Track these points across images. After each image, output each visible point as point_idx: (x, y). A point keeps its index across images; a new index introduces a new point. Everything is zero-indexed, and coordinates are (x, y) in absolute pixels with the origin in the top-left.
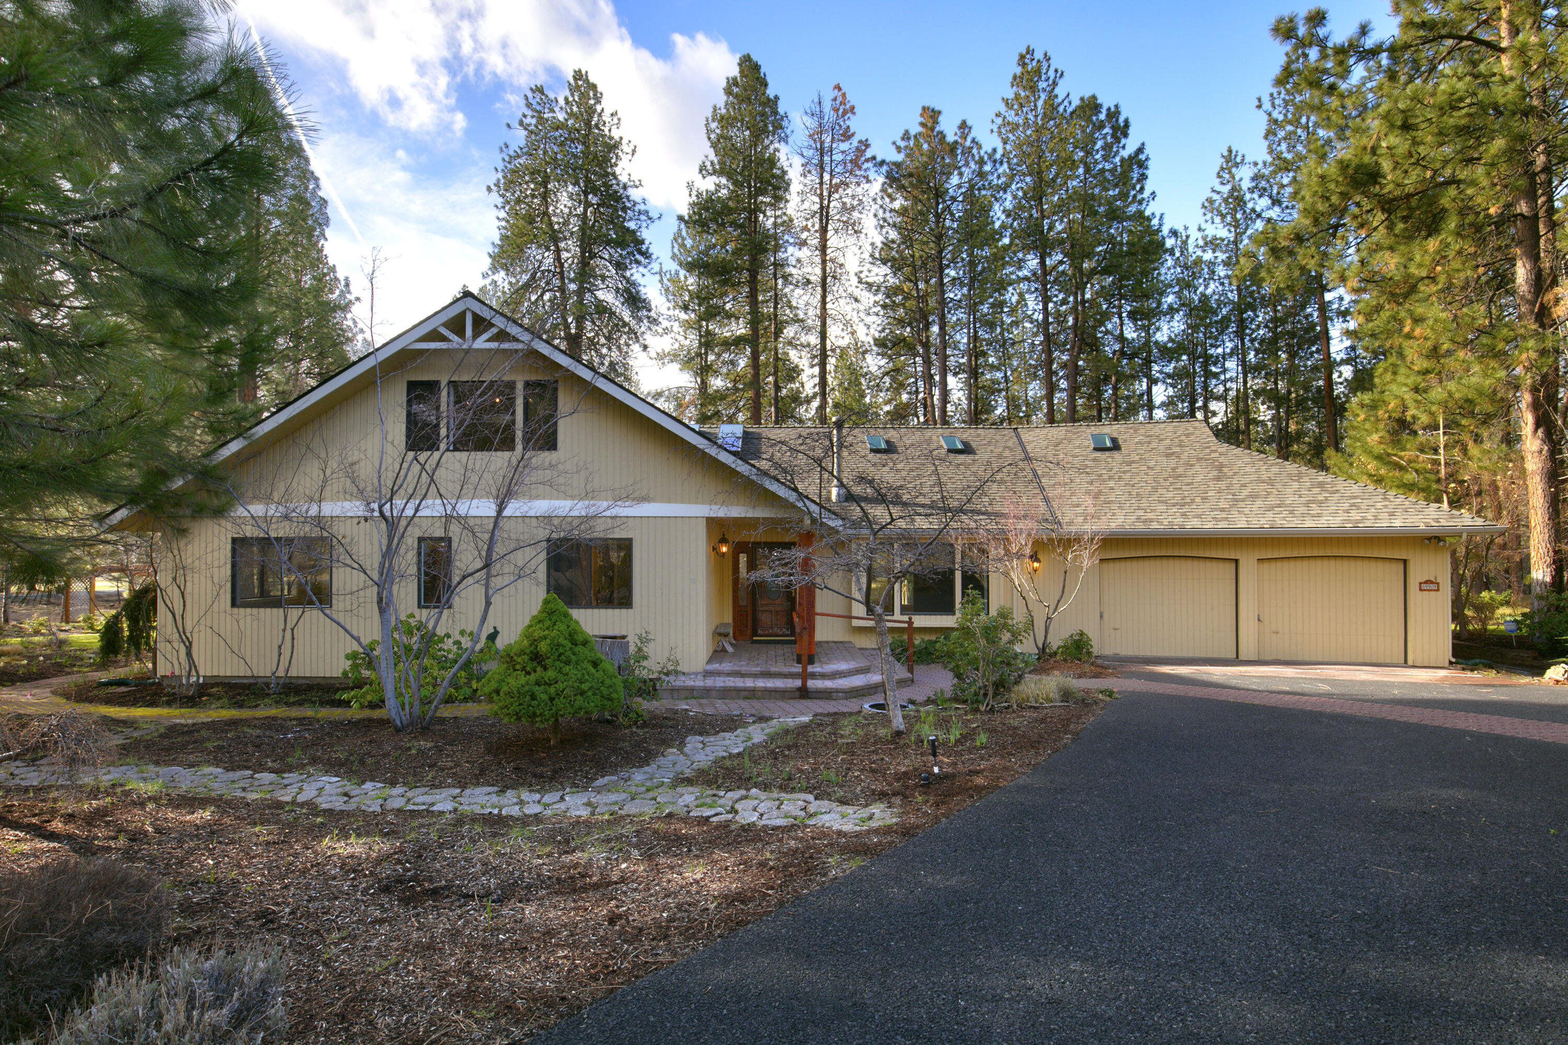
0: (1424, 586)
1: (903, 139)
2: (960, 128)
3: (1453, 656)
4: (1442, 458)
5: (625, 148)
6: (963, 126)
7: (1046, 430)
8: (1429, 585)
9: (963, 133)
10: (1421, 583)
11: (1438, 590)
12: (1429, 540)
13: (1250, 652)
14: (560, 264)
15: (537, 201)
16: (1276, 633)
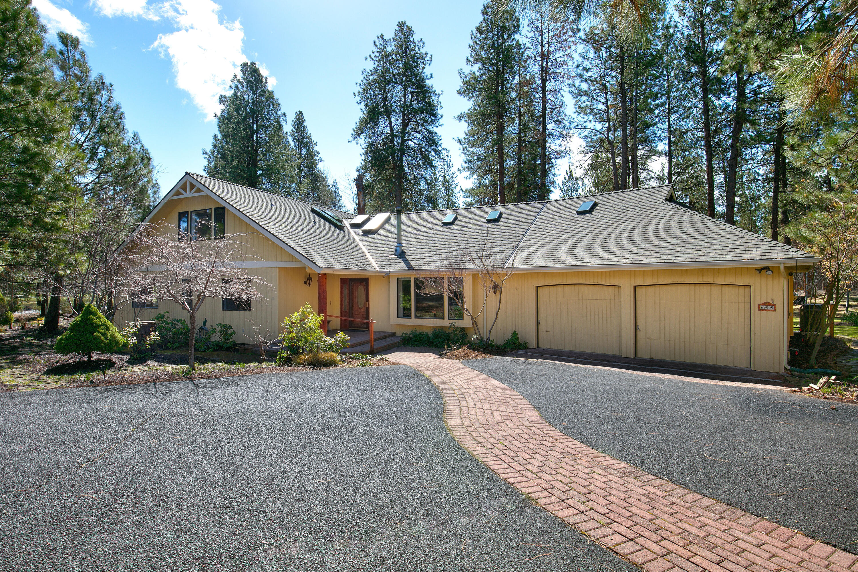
0: (763, 307)
8: (768, 306)
10: (759, 305)
11: (775, 310)
12: (760, 270)
13: (628, 352)
14: (392, 128)
15: (380, 96)
16: (651, 339)
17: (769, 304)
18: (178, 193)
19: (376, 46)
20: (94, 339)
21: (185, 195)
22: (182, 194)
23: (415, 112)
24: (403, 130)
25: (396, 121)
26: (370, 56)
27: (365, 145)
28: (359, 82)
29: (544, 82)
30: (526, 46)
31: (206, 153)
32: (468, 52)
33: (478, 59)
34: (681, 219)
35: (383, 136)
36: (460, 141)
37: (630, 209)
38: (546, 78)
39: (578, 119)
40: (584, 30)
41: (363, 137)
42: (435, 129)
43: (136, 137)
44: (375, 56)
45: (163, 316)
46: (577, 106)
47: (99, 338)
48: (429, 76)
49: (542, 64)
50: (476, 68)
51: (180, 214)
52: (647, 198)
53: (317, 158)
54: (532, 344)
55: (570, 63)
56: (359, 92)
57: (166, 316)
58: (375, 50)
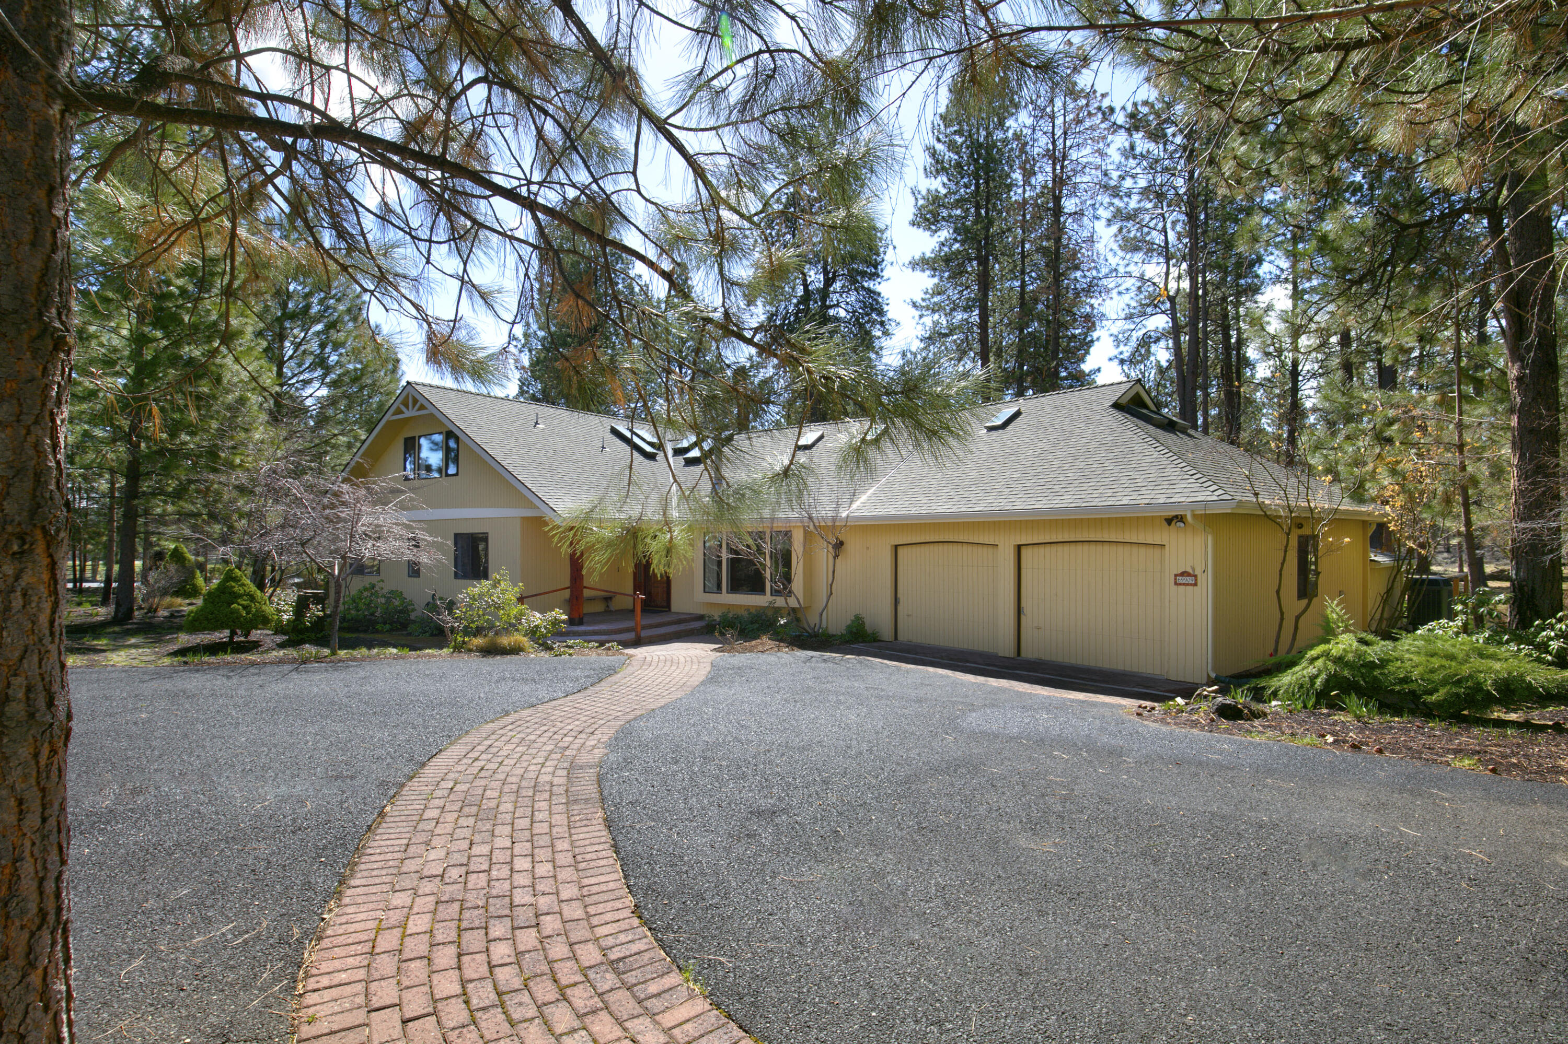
0: (1180, 580)
8: (1187, 578)
10: (1176, 575)
11: (1195, 584)
12: (1169, 521)
13: (1005, 647)
16: (1039, 628)
17: (1189, 575)
18: (399, 411)
20: (232, 613)
21: (408, 414)
22: (403, 413)
24: (824, 293)
36: (914, 305)
38: (1060, 192)
42: (878, 288)
46: (1119, 238)
47: (237, 611)
49: (1054, 170)
50: (938, 184)
51: (406, 440)
54: (886, 633)
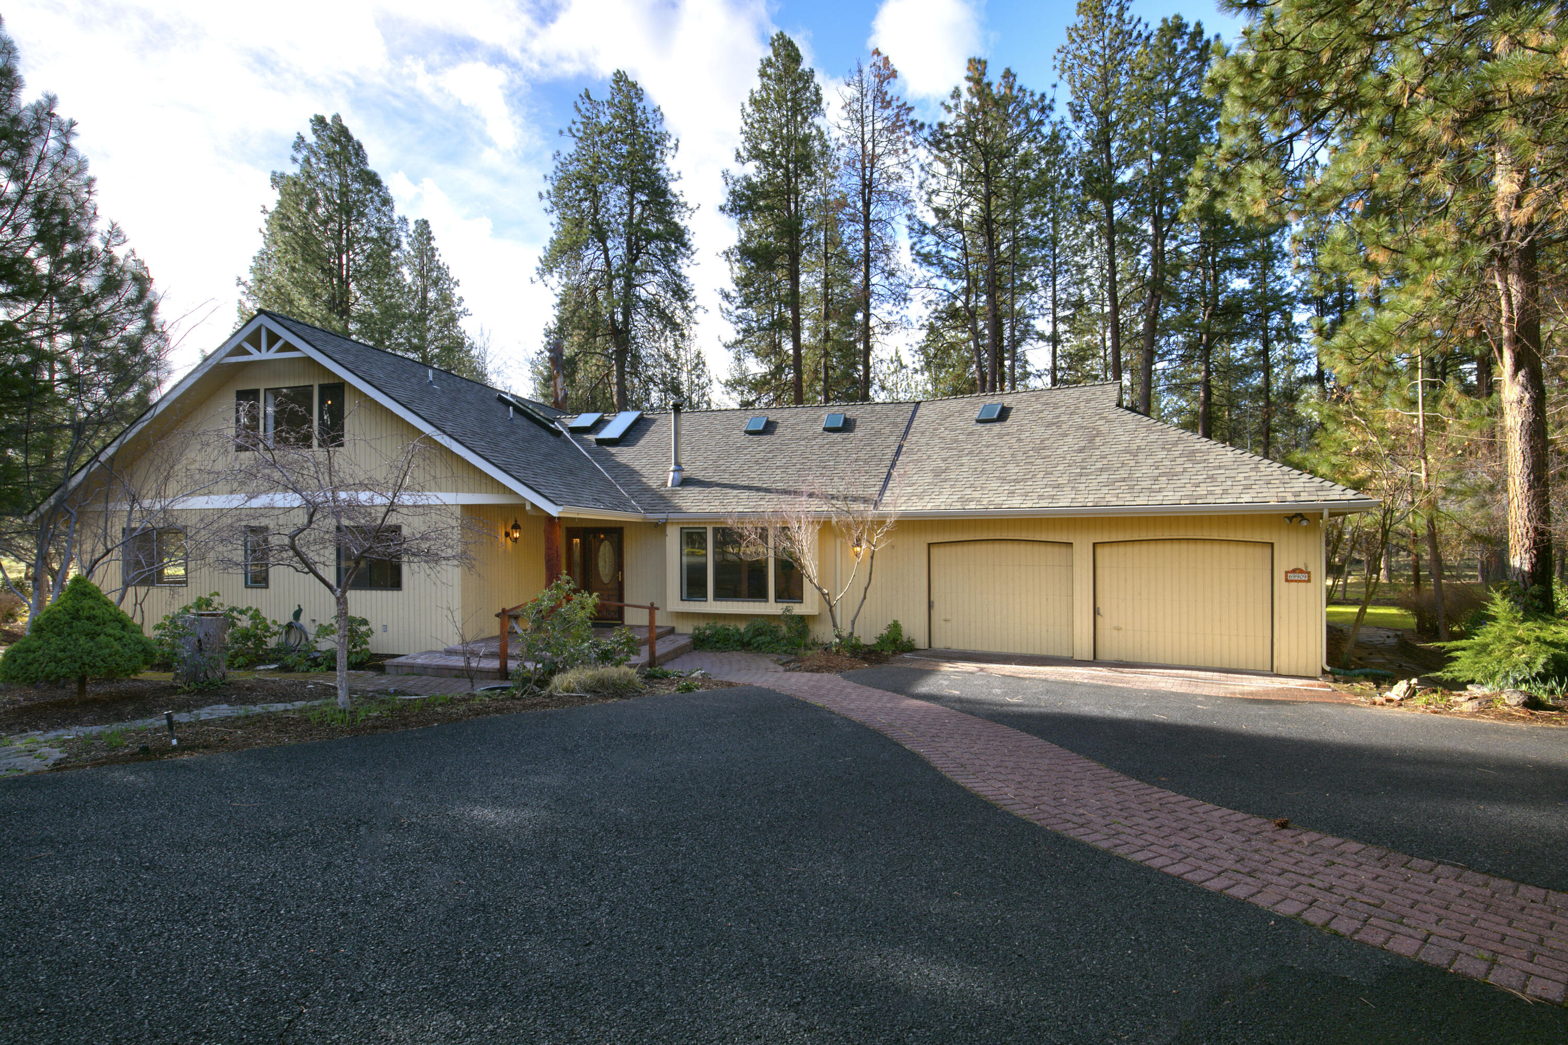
0: (1291, 576)
1: (953, 97)
2: (1004, 77)
3: (1328, 663)
4: (1420, 413)
5: (670, 144)
6: (1008, 74)
7: (948, 402)
8: (1299, 575)
9: (1007, 82)
10: (1287, 573)
11: (1309, 581)
12: (1291, 518)
14: (608, 262)
15: (587, 203)
16: (1119, 629)
17: (1301, 571)
18: (239, 350)
19: (579, 111)
21: (256, 356)
22: (249, 353)
23: (651, 237)
24: (629, 267)
25: (617, 249)
26: (570, 130)
27: (559, 290)
28: (550, 173)
29: (867, 204)
30: (840, 142)
31: (244, 284)
32: (739, 142)
33: (756, 154)
34: (1153, 437)
35: (592, 275)
37: (1064, 418)
38: (869, 199)
39: (922, 272)
40: (930, 126)
41: (556, 275)
43: (115, 233)
44: (578, 130)
45: (208, 603)
48: (676, 176)
49: (864, 175)
50: (751, 169)
51: (240, 393)
52: (1088, 401)
53: (460, 309)
54: (922, 641)
55: (906, 175)
56: (548, 193)
57: (216, 601)
58: (578, 118)
